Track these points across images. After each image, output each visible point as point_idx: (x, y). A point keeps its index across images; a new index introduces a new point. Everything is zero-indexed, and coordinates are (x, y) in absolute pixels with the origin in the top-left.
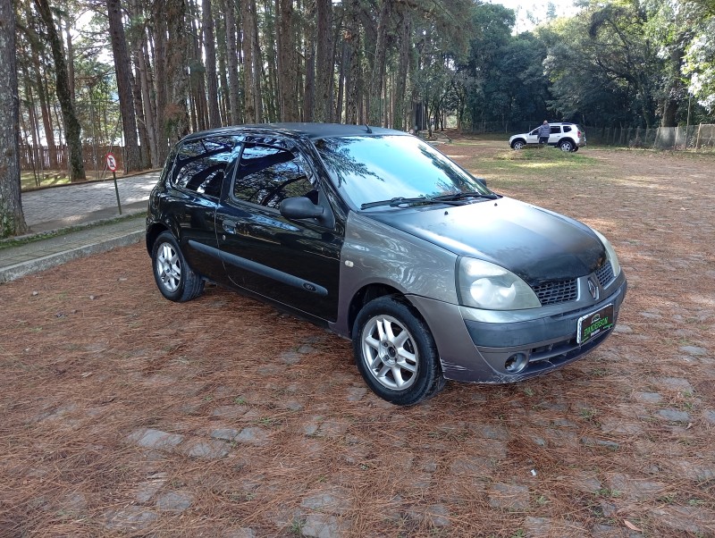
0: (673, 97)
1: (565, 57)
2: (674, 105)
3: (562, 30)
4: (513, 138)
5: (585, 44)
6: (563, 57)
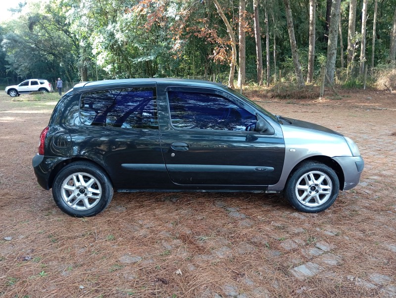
0: (86, 66)
1: (16, 41)
2: (86, 70)
3: (5, 24)
4: (8, 88)
5: (26, 34)
6: (14, 41)
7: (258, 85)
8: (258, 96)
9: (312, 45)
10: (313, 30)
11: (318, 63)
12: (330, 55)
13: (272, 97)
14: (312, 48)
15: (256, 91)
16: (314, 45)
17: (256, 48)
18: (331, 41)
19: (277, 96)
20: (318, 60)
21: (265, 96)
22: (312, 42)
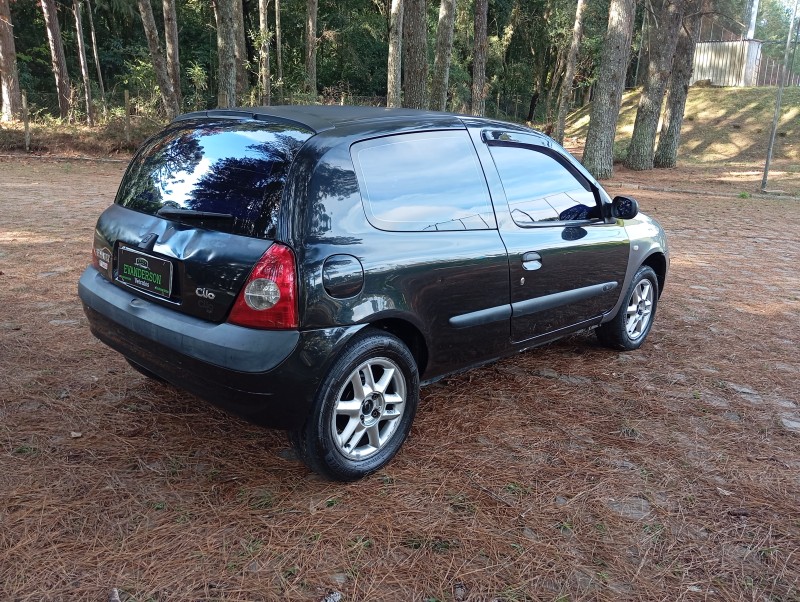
7: (66, 121)
8: (77, 147)
9: (172, 42)
10: (171, 10)
11: (191, 81)
12: (225, 67)
13: (114, 150)
14: (173, 50)
15: (66, 137)
16: (177, 43)
17: (46, 33)
18: (224, 38)
19: (125, 148)
20: (190, 76)
21: (94, 149)
22: (171, 37)
